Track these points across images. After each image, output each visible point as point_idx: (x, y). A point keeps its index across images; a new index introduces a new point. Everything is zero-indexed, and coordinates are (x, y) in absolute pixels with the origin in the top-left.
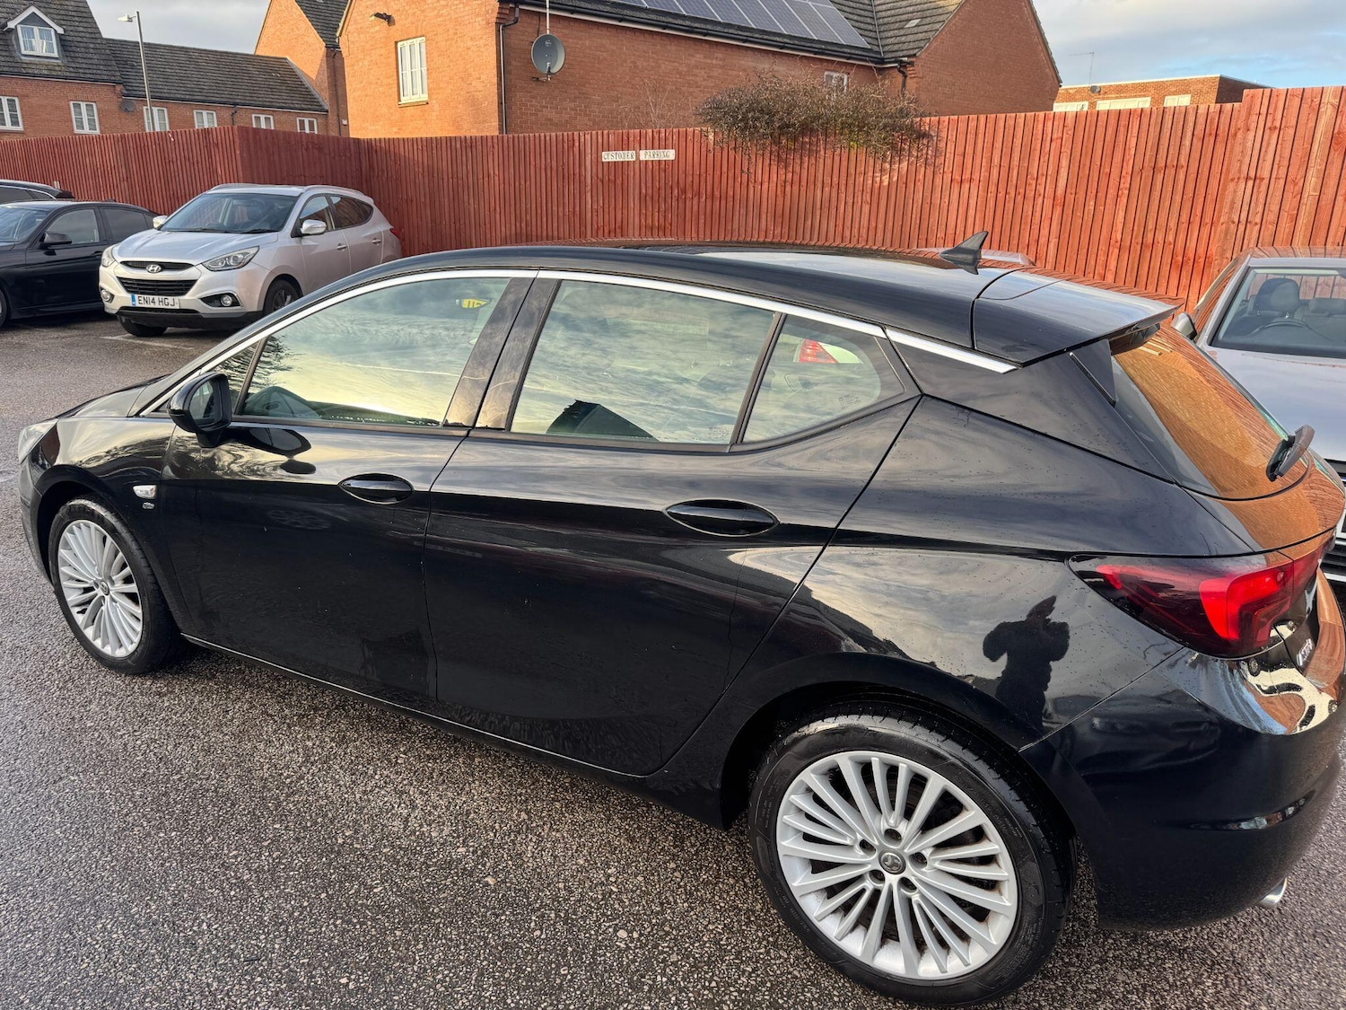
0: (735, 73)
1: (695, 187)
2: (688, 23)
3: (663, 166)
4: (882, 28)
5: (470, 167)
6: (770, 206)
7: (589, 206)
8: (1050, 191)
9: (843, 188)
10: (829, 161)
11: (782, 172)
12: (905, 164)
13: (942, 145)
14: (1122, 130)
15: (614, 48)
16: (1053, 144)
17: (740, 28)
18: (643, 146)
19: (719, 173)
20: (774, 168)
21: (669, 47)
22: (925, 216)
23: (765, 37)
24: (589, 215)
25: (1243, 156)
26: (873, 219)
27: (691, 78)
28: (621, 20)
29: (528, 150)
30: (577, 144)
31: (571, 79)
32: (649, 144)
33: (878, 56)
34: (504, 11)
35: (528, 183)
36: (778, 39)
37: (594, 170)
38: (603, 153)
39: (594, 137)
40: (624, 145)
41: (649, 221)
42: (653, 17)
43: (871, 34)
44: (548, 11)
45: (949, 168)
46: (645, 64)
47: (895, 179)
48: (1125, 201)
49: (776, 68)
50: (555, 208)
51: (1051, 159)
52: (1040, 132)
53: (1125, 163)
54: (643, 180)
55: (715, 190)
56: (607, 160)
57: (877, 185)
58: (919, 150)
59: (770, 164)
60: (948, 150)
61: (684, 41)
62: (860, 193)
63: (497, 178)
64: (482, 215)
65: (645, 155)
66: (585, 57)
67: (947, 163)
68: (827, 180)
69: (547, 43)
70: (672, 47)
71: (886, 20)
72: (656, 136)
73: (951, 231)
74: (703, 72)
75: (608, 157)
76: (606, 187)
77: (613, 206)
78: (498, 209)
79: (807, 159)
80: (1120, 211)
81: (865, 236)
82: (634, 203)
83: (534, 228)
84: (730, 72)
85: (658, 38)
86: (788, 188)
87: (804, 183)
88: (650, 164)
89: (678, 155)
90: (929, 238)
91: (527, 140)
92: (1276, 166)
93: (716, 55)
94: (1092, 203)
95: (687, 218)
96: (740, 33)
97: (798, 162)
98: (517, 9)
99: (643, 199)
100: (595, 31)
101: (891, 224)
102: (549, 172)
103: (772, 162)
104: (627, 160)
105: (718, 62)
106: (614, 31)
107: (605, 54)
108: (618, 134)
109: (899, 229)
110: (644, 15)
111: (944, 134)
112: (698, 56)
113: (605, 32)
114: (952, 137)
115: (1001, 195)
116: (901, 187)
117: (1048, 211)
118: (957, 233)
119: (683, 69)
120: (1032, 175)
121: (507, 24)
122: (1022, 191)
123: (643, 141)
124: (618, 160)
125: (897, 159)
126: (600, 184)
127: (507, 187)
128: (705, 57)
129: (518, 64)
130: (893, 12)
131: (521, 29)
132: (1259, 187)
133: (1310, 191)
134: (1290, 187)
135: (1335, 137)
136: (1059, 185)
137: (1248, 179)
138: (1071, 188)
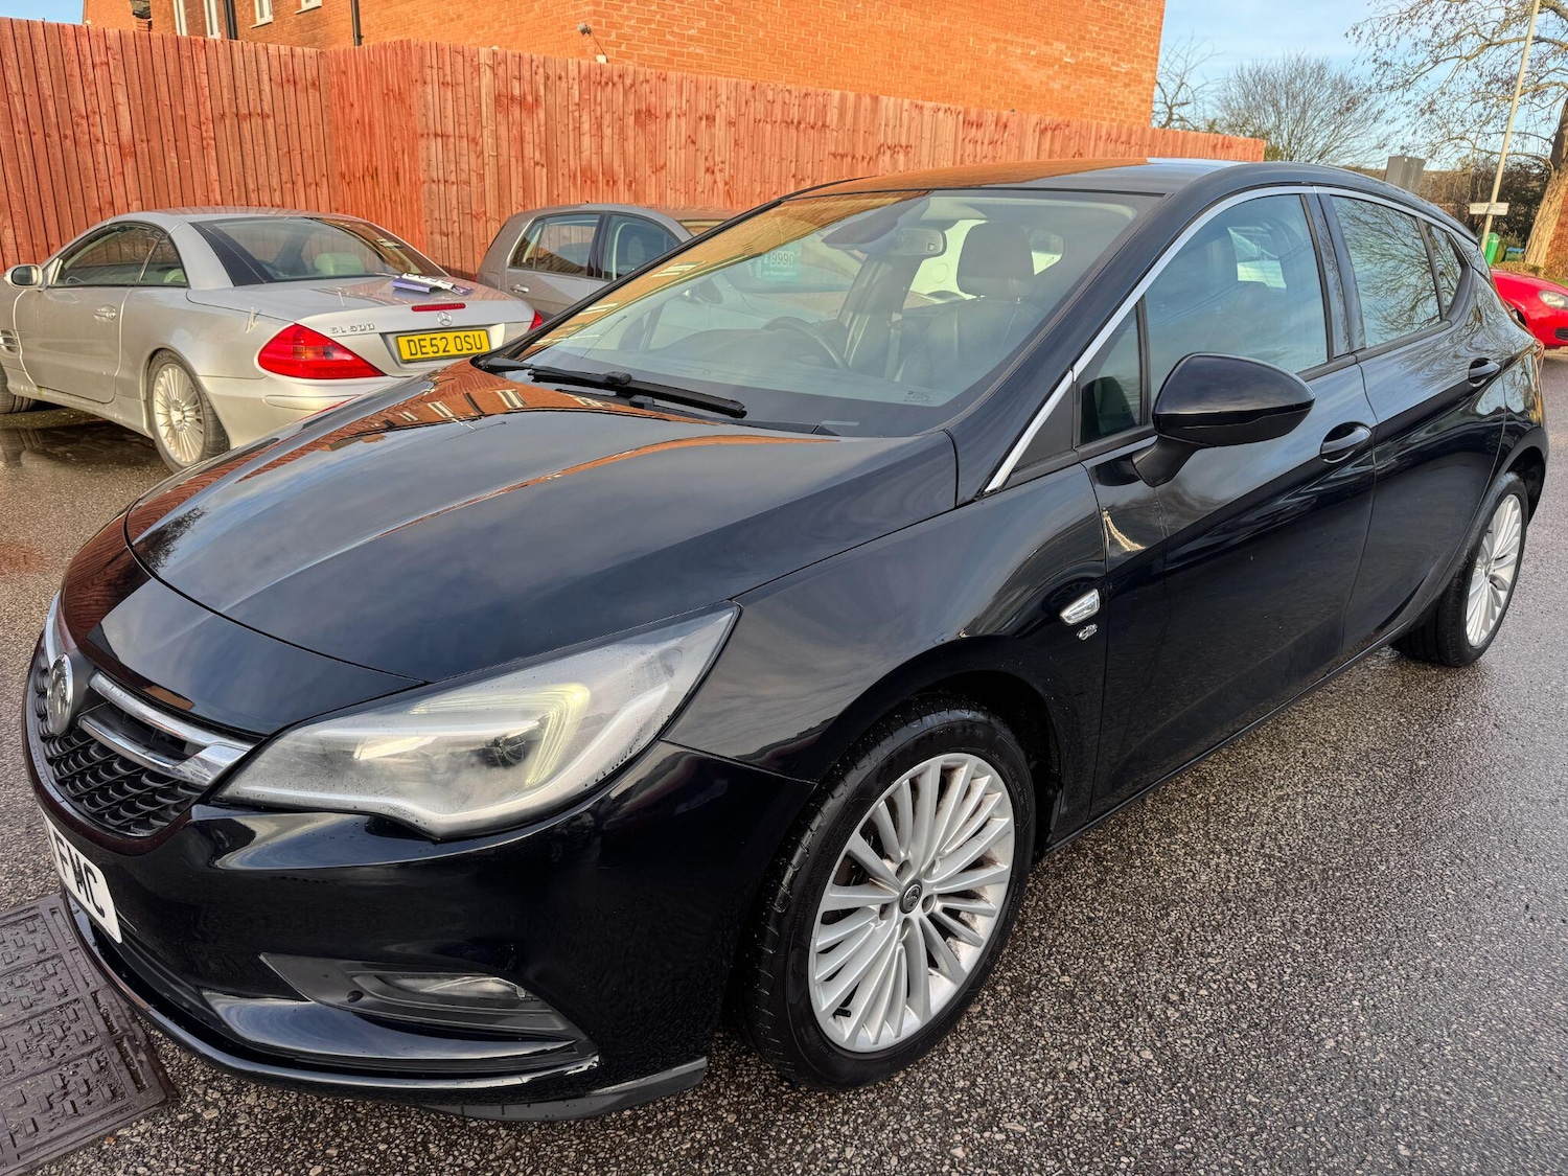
8: (109, 135)
14: (186, 62)
16: (98, 71)
25: (426, 110)
48: (214, 154)
51: (101, 91)
52: (74, 52)
53: (201, 107)
80: (211, 167)
92: (456, 125)
94: (173, 154)
115: (38, 138)
117: (114, 161)
122: (69, 132)
132: (447, 145)
133: (489, 151)
134: (472, 146)
135: (498, 99)
136: (121, 128)
137: (436, 135)
138: (140, 133)
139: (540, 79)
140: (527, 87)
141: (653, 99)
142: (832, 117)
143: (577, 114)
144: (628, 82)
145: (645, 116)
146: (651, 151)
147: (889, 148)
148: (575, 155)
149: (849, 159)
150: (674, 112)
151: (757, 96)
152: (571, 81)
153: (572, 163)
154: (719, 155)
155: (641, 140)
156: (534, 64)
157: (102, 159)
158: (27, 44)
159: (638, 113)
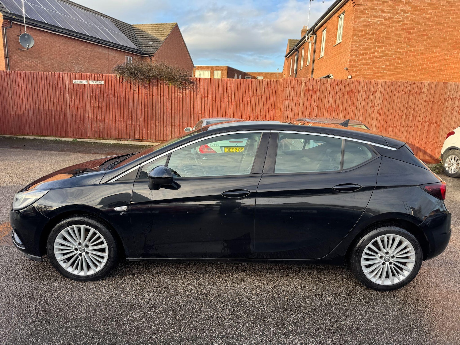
0: (96, 53)
1: (113, 94)
2: (78, 35)
3: (99, 86)
4: (141, 43)
5: (9, 83)
6: (142, 101)
7: (68, 99)
8: (230, 101)
9: (168, 97)
10: (162, 88)
11: (146, 91)
12: (187, 91)
13: (198, 86)
14: (247, 85)
15: (51, 40)
16: (230, 88)
17: (96, 38)
18: (90, 79)
19: (122, 90)
20: (143, 89)
21: (72, 43)
22: (195, 107)
23: (106, 42)
24: (68, 102)
25: (286, 94)
26: (178, 107)
27: (80, 54)
28: (54, 31)
29: (38, 78)
30: (61, 77)
31: (34, 50)
32: (93, 78)
33: (141, 52)
34: (5, 22)
35: (39, 90)
36: (109, 43)
37: (70, 86)
38: (73, 81)
39: (69, 75)
40: (82, 78)
41: (95, 105)
42: (65, 31)
43: (137, 45)
44: (25, 25)
45: (201, 93)
46: (63, 48)
47: (184, 95)
48: (250, 104)
49: (109, 53)
50: (52, 99)
51: (230, 92)
52: (226, 84)
53: (249, 94)
54: (91, 91)
55: (121, 95)
56: (75, 83)
57: (179, 97)
58: (191, 87)
59: (141, 88)
60: (200, 88)
61: (77, 41)
62: (173, 99)
63: (23, 88)
64: (16, 101)
65: (91, 82)
66: (40, 43)
67: (200, 91)
68: (162, 94)
69: (26, 36)
70: (73, 43)
71: (141, 41)
72: (96, 76)
73: (203, 111)
74: (84, 52)
75: (75, 82)
76: (75, 93)
77: (79, 99)
78: (24, 99)
79: (154, 87)
80: (249, 107)
81: (176, 112)
82: (88, 98)
83: (42, 107)
84: (94, 53)
85: (68, 39)
86: (148, 96)
87: (154, 95)
88: (94, 85)
89: (105, 82)
90: (197, 113)
91: (38, 74)
92: (293, 97)
93: (89, 47)
94: (241, 104)
95: (110, 104)
96: (97, 40)
97: (151, 88)
98: (12, 23)
99: (92, 97)
100: (43, 34)
101: (184, 109)
102: (48, 86)
103: (142, 87)
104: (84, 83)
105: (89, 49)
106: (50, 35)
107: (48, 43)
108: (80, 74)
109: (187, 110)
110: (62, 30)
111: (198, 83)
112: (82, 46)
113: (47, 35)
114: (201, 84)
115: (217, 102)
116: (186, 98)
117: (230, 106)
118: (205, 112)
119: (77, 50)
120: (225, 96)
121: (7, 27)
122: (222, 100)
123: (90, 77)
124: (80, 83)
125: (185, 89)
126: (73, 92)
127: (28, 91)
128: (85, 47)
129: (12, 43)
130: (143, 39)
131: (13, 30)
132: (290, 102)
133: (301, 103)
134: (297, 102)
135: (305, 90)
136: (232, 99)
137: (287, 100)
138: (236, 100)
139: (319, 84)
140: (314, 87)
141: (355, 87)
142: (425, 90)
143: (329, 93)
144: (347, 83)
145: (350, 93)
146: (352, 102)
147: (451, 98)
148: (327, 103)
149: (432, 102)
150: (361, 91)
151: (393, 85)
152: (328, 84)
153: (325, 105)
154: (377, 102)
155: (349, 99)
156: (317, 81)
157: (227, 106)
158: (218, 83)
159: (348, 91)
